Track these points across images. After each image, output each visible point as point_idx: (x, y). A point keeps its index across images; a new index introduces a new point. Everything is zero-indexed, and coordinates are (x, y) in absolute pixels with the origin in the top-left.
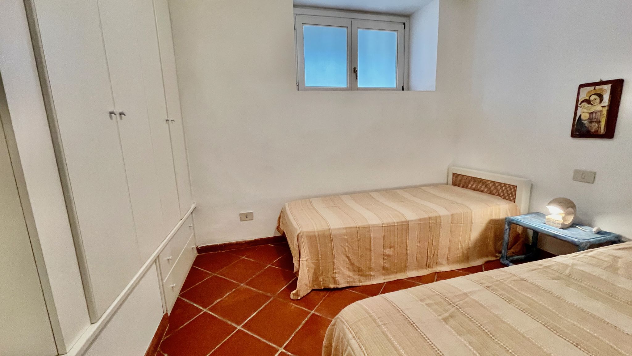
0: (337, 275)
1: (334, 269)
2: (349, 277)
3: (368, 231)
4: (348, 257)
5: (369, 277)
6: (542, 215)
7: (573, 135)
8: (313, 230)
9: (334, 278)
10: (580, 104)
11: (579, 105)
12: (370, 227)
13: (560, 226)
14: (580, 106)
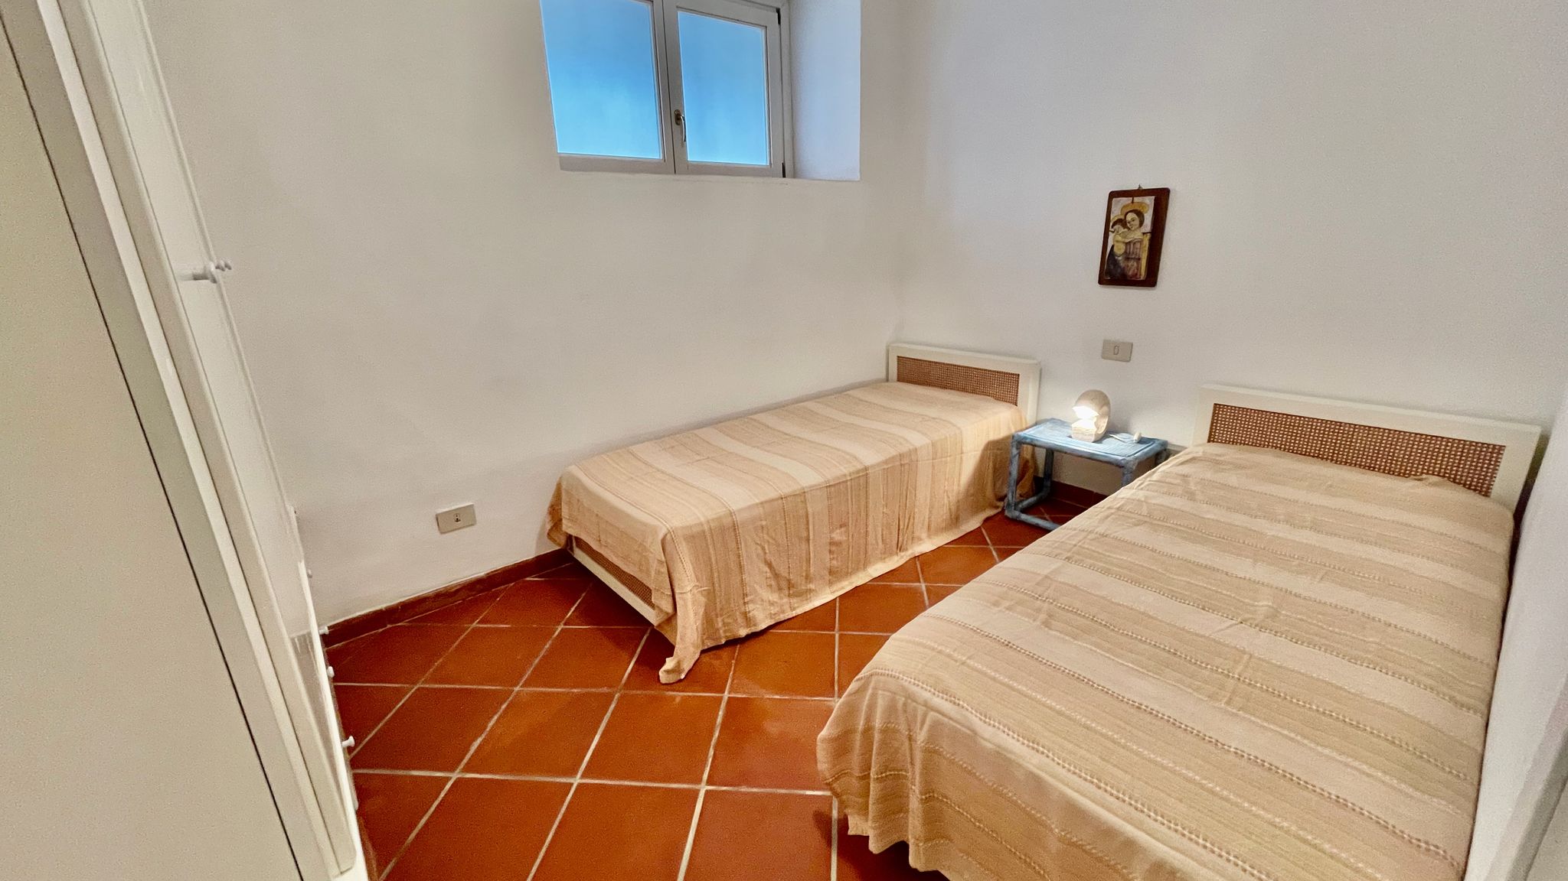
0: (751, 607)
1: (745, 595)
2: (772, 604)
3: (802, 502)
4: (770, 565)
5: (805, 594)
6: (1063, 424)
7: (1101, 282)
8: (697, 522)
9: (745, 614)
10: (1112, 227)
11: (1111, 229)
12: (804, 492)
13: (1093, 439)
14: (1113, 230)
